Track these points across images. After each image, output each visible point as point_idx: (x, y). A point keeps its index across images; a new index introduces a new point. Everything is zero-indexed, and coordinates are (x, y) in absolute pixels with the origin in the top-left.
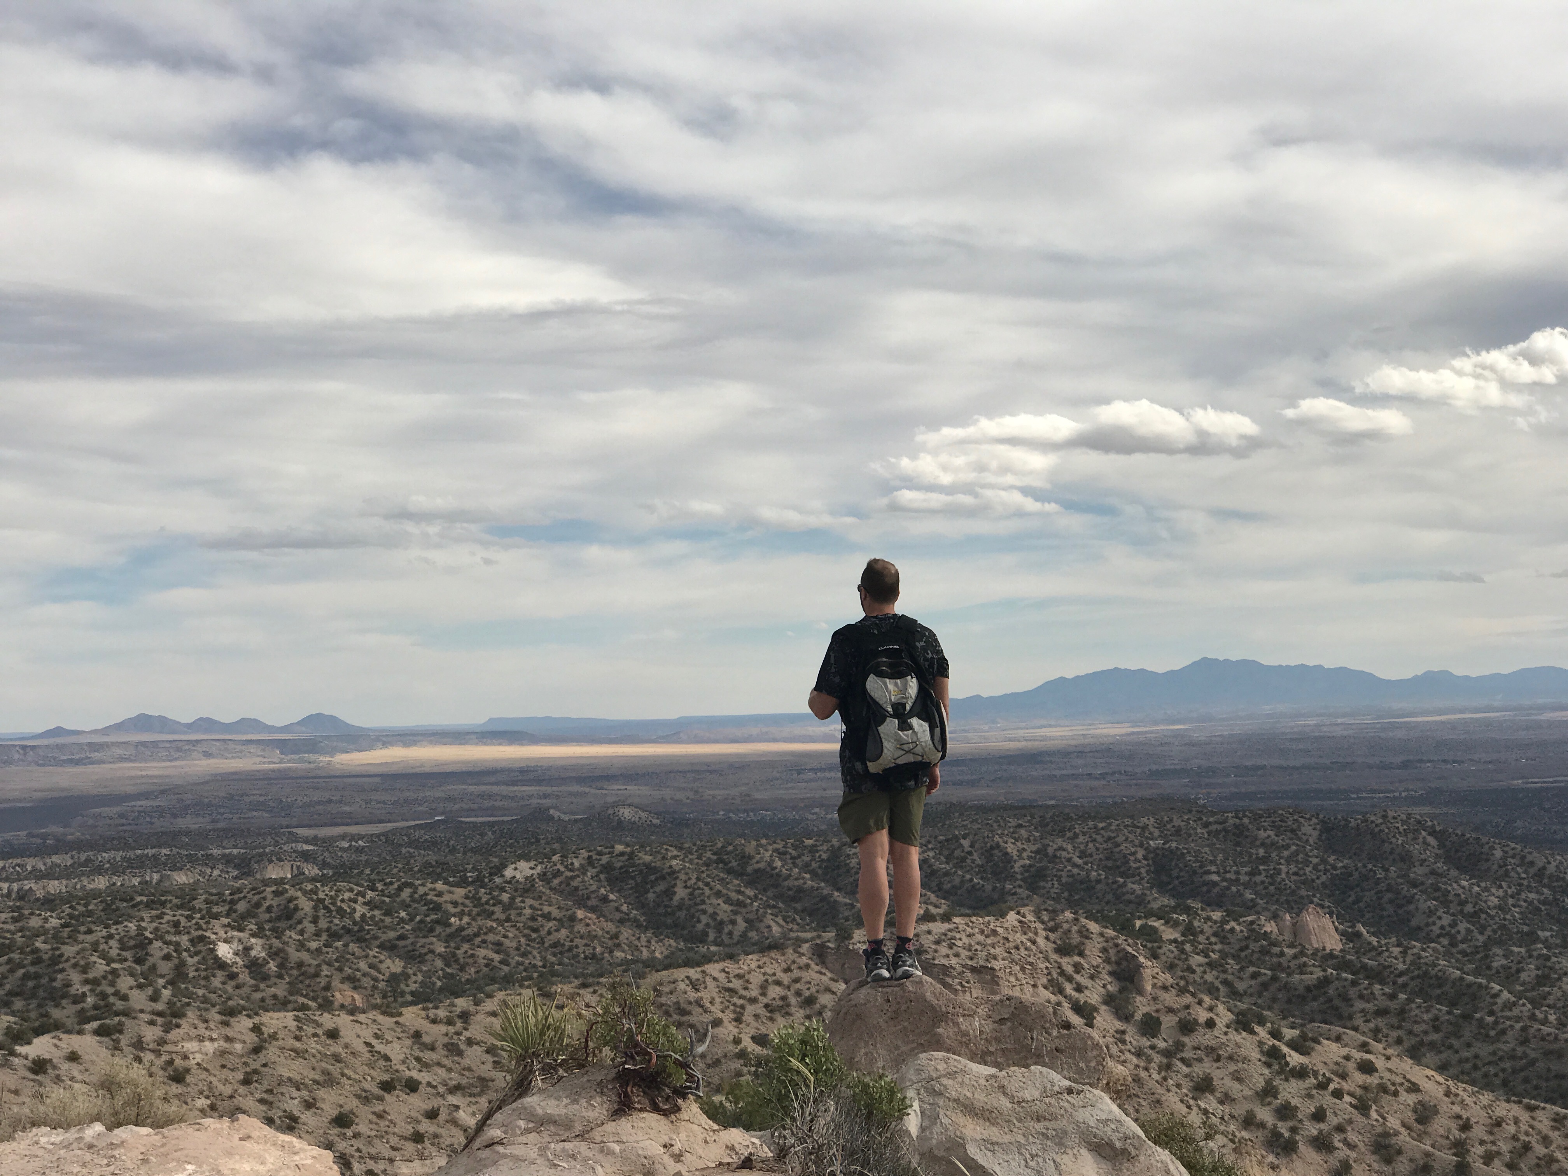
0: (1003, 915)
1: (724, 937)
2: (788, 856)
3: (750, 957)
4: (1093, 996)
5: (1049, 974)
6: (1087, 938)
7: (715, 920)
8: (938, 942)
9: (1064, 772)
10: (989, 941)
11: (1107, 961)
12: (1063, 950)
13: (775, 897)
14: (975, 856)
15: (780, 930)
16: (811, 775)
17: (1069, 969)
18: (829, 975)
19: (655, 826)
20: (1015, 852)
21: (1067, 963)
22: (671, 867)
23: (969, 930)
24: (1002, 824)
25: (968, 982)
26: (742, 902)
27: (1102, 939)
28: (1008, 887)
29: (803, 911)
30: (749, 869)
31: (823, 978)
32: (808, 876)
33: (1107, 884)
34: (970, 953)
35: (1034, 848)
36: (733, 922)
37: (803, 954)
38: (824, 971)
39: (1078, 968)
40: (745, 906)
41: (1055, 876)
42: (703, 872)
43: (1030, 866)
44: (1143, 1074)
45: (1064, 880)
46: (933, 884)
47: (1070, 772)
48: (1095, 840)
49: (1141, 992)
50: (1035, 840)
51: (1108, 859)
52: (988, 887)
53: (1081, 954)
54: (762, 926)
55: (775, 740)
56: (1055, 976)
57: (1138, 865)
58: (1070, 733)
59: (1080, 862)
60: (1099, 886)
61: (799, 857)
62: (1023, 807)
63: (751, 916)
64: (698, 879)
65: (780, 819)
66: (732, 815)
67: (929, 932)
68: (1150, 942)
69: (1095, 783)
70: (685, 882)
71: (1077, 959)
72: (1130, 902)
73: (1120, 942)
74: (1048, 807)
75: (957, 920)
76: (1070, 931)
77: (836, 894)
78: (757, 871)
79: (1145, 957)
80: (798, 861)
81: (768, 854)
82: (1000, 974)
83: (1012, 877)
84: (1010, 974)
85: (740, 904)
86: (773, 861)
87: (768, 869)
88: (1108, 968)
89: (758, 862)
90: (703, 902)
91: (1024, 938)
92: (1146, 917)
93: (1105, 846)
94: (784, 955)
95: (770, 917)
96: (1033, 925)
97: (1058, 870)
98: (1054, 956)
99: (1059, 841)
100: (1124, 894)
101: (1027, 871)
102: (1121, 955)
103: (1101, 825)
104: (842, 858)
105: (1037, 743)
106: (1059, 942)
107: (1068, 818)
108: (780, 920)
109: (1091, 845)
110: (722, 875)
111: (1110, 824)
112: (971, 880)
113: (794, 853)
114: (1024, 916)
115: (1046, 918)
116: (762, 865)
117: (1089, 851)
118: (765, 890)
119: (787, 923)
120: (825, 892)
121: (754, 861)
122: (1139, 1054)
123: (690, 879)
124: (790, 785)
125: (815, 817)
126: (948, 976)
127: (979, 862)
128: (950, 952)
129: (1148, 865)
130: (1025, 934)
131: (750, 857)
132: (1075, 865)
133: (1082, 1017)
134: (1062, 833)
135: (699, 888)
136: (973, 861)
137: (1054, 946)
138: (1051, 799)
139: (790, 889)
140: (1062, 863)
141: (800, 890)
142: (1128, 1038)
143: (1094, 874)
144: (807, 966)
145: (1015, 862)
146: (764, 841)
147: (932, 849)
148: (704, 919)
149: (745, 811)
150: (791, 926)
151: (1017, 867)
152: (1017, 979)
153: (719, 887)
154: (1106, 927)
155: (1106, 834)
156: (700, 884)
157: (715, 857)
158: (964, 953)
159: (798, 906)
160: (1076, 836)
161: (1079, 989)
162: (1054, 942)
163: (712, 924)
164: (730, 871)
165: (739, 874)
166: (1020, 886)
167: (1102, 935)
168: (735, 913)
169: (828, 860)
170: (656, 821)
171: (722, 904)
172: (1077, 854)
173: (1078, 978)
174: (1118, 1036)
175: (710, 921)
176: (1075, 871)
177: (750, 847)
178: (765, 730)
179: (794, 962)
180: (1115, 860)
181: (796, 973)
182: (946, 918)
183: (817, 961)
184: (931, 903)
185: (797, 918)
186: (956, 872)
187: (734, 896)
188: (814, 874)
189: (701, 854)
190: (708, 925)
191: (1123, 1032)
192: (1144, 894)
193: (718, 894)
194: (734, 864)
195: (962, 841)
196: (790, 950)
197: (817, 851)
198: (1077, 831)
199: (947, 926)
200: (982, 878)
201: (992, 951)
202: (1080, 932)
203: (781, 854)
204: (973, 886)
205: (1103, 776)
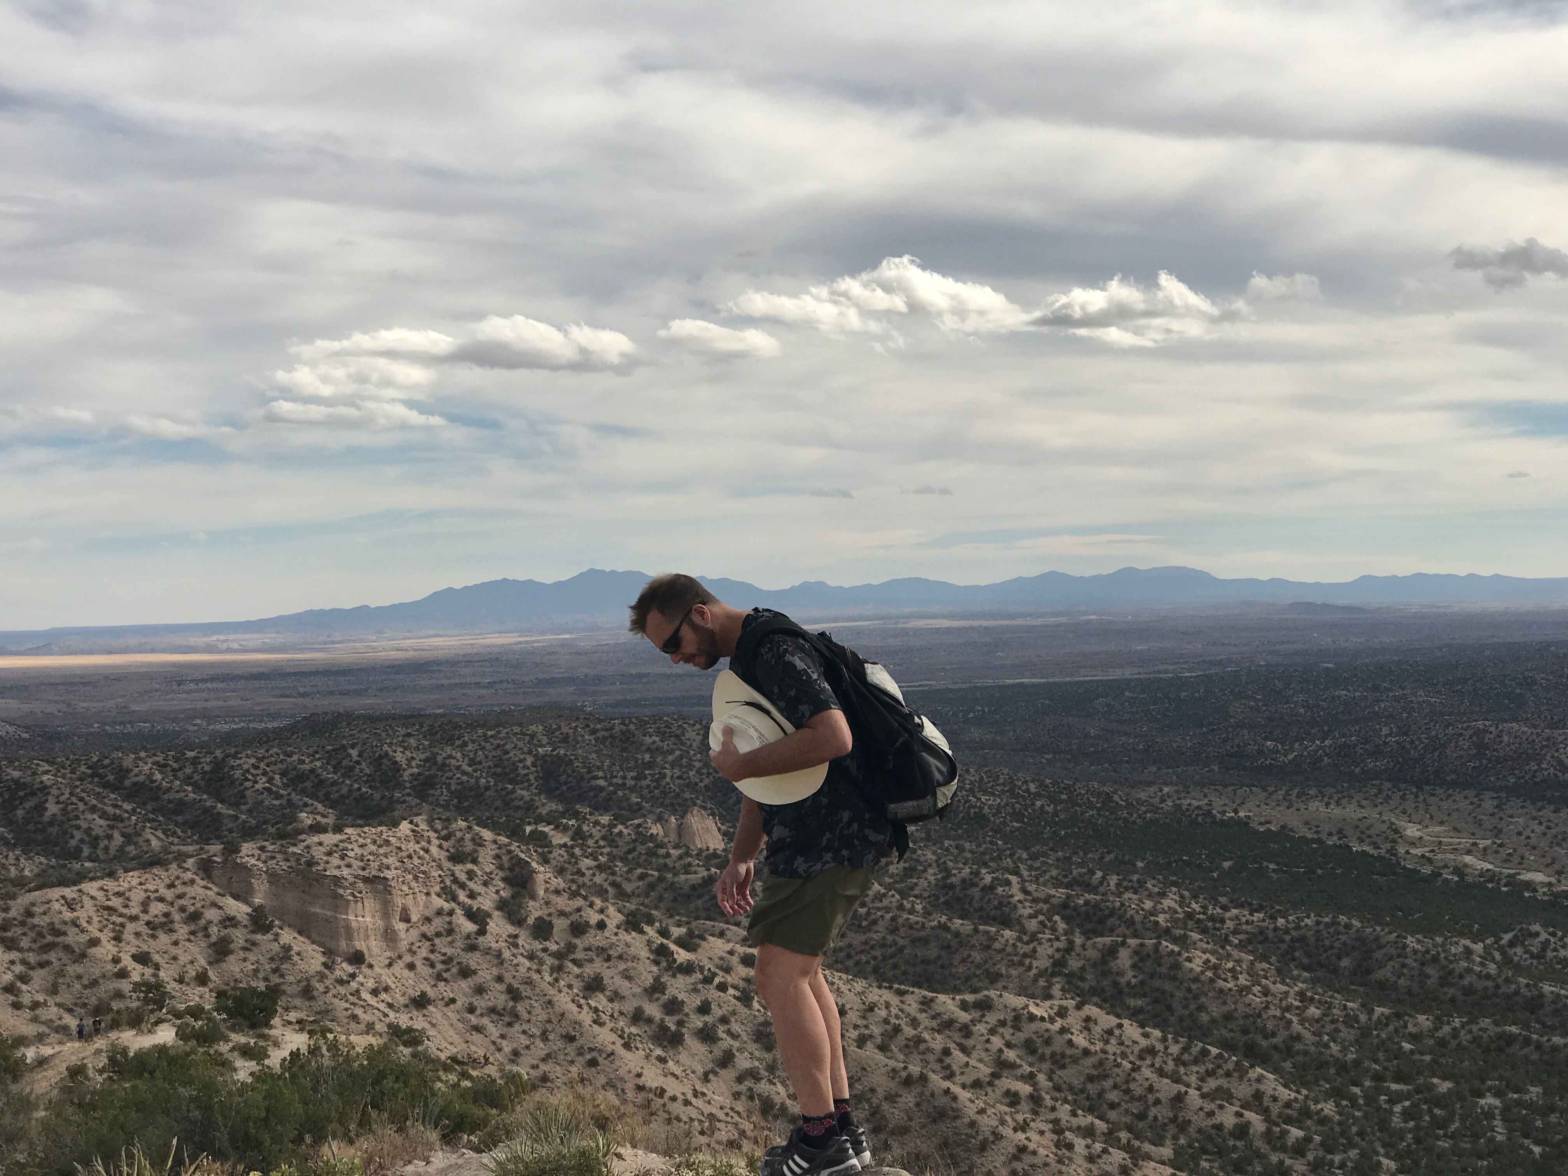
0: (396, 824)
1: (99, 852)
2: (169, 769)
3: (131, 874)
4: (486, 902)
5: (442, 882)
6: (481, 845)
7: (89, 835)
8: (329, 854)
9: (453, 681)
10: (381, 851)
11: (501, 867)
12: (456, 858)
13: (154, 811)
14: (364, 765)
15: (159, 844)
16: (192, 686)
17: (463, 877)
18: (215, 889)
19: (24, 740)
20: (404, 760)
21: (460, 871)
22: (42, 782)
23: (361, 841)
24: (391, 733)
25: (360, 892)
26: (120, 816)
27: (494, 846)
28: (397, 795)
29: (184, 824)
30: (127, 783)
31: (209, 892)
32: (190, 788)
33: (496, 791)
34: (362, 864)
35: (423, 756)
36: (110, 837)
37: (188, 869)
38: (210, 885)
39: (471, 875)
40: (122, 820)
41: (445, 783)
42: (77, 787)
43: (419, 774)
44: (535, 976)
45: (453, 788)
46: (320, 794)
47: (458, 681)
48: (483, 748)
49: (533, 897)
50: (424, 749)
51: (496, 766)
52: (377, 796)
53: (475, 861)
54: (140, 839)
55: (153, 651)
56: (448, 883)
57: (526, 771)
58: (460, 642)
59: (469, 769)
60: (488, 793)
61: (180, 769)
62: (412, 716)
63: (129, 830)
64: (71, 794)
65: (159, 731)
66: (107, 728)
67: (320, 844)
68: (541, 847)
69: (484, 692)
70: (58, 797)
71: (470, 866)
72: (518, 808)
73: (513, 848)
74: (436, 716)
75: (349, 830)
76: (462, 839)
77: (219, 806)
78: (135, 784)
79: (538, 863)
80: (180, 774)
81: (146, 768)
82: (392, 884)
83: (400, 786)
84: (403, 882)
85: (118, 818)
86: (153, 774)
87: (148, 782)
88: (501, 874)
89: (136, 776)
90: (77, 818)
91: (417, 847)
92: (536, 823)
93: (493, 753)
94: (167, 871)
95: (148, 830)
96: (426, 834)
97: (447, 778)
98: (447, 865)
99: (448, 750)
100: (513, 800)
101: (416, 780)
102: (514, 861)
103: (490, 733)
104: (226, 770)
105: (424, 653)
106: (452, 850)
107: (457, 726)
108: (159, 833)
109: (480, 753)
110: (97, 790)
111: (499, 732)
112: (359, 789)
113: (175, 765)
114: (417, 825)
115: (439, 827)
116: (141, 778)
117: (478, 759)
118: (144, 804)
119: (167, 836)
120: (208, 804)
121: (132, 774)
122: (531, 957)
123: (63, 794)
124: (169, 697)
125: (196, 728)
126: (340, 887)
127: (367, 771)
128: (342, 863)
129: (537, 772)
130: (418, 843)
131: (129, 771)
132: (464, 773)
133: (476, 923)
134: (450, 741)
135: (72, 804)
136: (361, 770)
137: (447, 854)
138: (439, 707)
139: (170, 802)
140: (450, 770)
141: (181, 803)
142: (520, 942)
143: (483, 781)
144: (192, 882)
145: (404, 770)
146: (143, 754)
147: (319, 759)
148: (78, 835)
149: (122, 723)
150: (171, 839)
151: (406, 775)
152: (410, 888)
153: (94, 802)
154: (499, 835)
155: (495, 742)
156: (74, 799)
157: (89, 771)
158: (356, 864)
159: (180, 819)
160: (465, 744)
161: (472, 895)
162: (448, 851)
163: (87, 839)
164: (106, 785)
165: (115, 788)
166: (409, 795)
167: (495, 842)
168: (111, 827)
169: (211, 772)
170: (26, 736)
171: (98, 819)
172: (466, 761)
173: (471, 884)
174: (511, 940)
175: (85, 837)
176: (465, 778)
177: (128, 761)
178: (143, 640)
179: (178, 878)
180: (505, 767)
181: (180, 889)
182: (338, 829)
183: (203, 875)
184: (319, 813)
185: (179, 831)
186: (343, 782)
187: (110, 810)
188: (196, 787)
189: (75, 769)
190: (82, 841)
191: (516, 936)
192: (532, 800)
193: (93, 809)
194: (111, 778)
195: (351, 751)
196: (174, 866)
197: (200, 763)
198: (466, 739)
199: (338, 837)
200: (370, 787)
201: (385, 861)
202: (473, 840)
203: (161, 767)
204: (362, 795)
205: (490, 685)
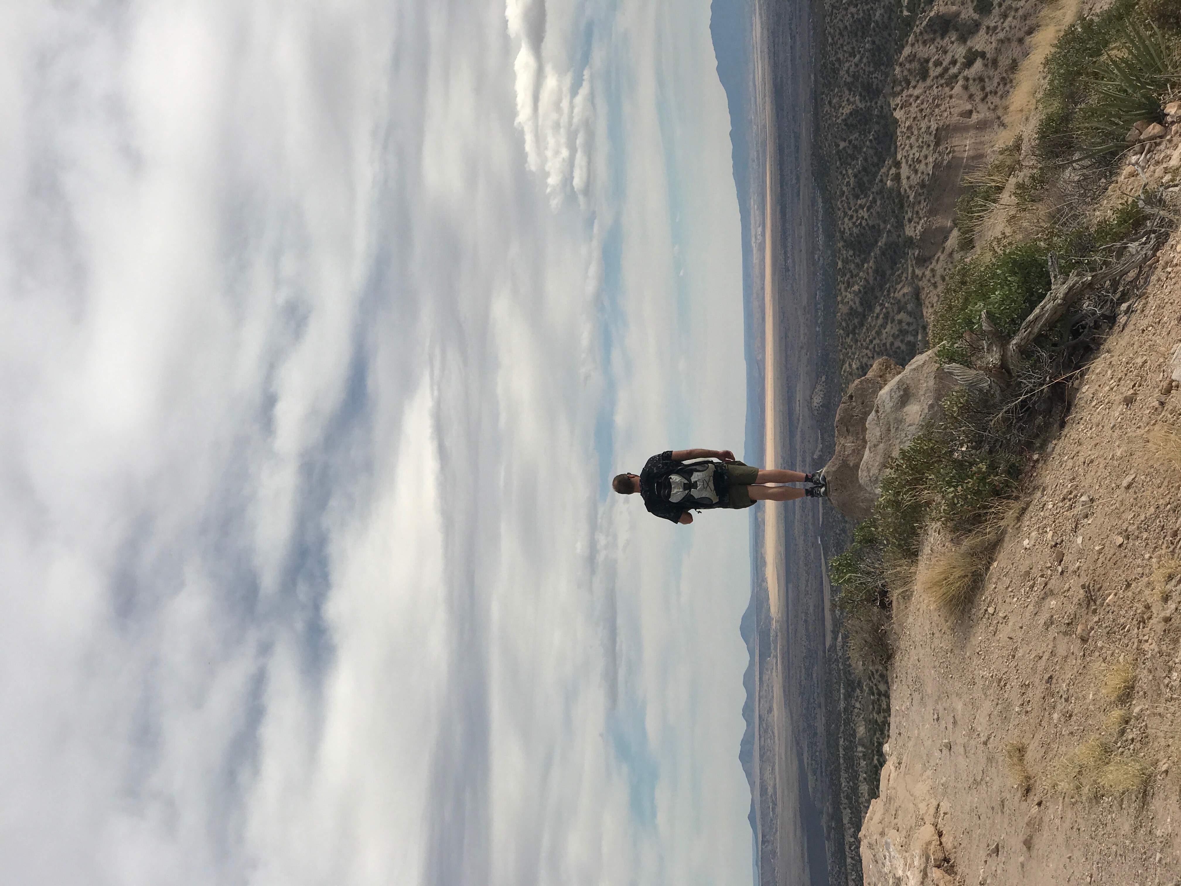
0: (896, 121)
1: (911, 329)
2: (851, 280)
3: (925, 313)
4: (960, 51)
5: (942, 86)
6: (915, 56)
7: (898, 336)
8: (916, 171)
9: (790, 66)
10: (916, 132)
11: (933, 40)
12: (924, 75)
13: (882, 289)
14: (852, 137)
15: (906, 287)
17: (939, 70)
18: (939, 254)
20: (850, 107)
21: (934, 72)
22: (857, 369)
23: (907, 148)
24: (828, 116)
25: (947, 148)
26: (884, 315)
27: (916, 45)
28: (876, 112)
29: (892, 269)
30: (860, 310)
31: (941, 258)
32: (866, 265)
33: (876, 35)
34: (925, 147)
35: (847, 92)
36: (900, 322)
37: (923, 274)
38: (936, 258)
39: (938, 63)
40: (888, 313)
41: (868, 76)
42: (862, 345)
43: (860, 95)
44: (1021, 12)
45: (872, 69)
46: (874, 170)
47: (789, 62)
48: (842, 45)
49: (958, 14)
50: (841, 92)
51: (856, 35)
52: (876, 127)
53: (927, 61)
54: (903, 300)
56: (943, 81)
57: (861, 12)
58: (760, 62)
59: (858, 57)
60: (877, 42)
61: (851, 272)
62: (816, 100)
63: (896, 308)
64: (867, 348)
67: (908, 178)
68: (920, 5)
70: (869, 358)
71: (931, 64)
72: (890, 18)
73: (918, 31)
75: (899, 157)
76: (909, 70)
77: (880, 244)
78: (861, 304)
79: (931, 11)
80: (855, 272)
81: (849, 296)
82: (941, 124)
83: (869, 109)
84: (941, 116)
85: (886, 317)
86: (854, 291)
87: (860, 295)
88: (938, 40)
89: (855, 304)
90: (885, 345)
91: (914, 105)
92: (902, 6)
93: (846, 38)
94: (923, 288)
95: (896, 295)
96: (904, 98)
97: (864, 74)
98: (929, 82)
99: (842, 73)
100: (883, 22)
101: (865, 97)
102: (928, 30)
103: (830, 40)
104: (853, 239)
105: (767, 88)
106: (918, 78)
107: (824, 66)
108: (899, 287)
109: (845, 48)
110: (864, 330)
111: (830, 33)
112: (871, 141)
113: (848, 276)
114: (897, 105)
115: (899, 88)
116: (857, 301)
117: (850, 50)
118: (876, 298)
119: (901, 281)
120: (878, 252)
121: (853, 306)
122: (1005, 16)
123: (867, 354)
126: (942, 163)
127: (857, 135)
128: (924, 162)
129: (862, 3)
130: (911, 104)
131: (851, 308)
132: (861, 58)
133: (975, 60)
134: (835, 71)
135: (874, 348)
136: (856, 139)
137: (920, 81)
138: (810, 78)
139: (875, 279)
140: (858, 71)
141: (876, 271)
142: (993, 24)
143: (867, 45)
144: (933, 270)
145: (857, 107)
146: (839, 298)
147: (846, 171)
148: (897, 343)
149: (816, 311)
150: (903, 278)
151: (861, 105)
152: (946, 111)
153: (873, 332)
154: (907, 41)
155: (837, 36)
156: (871, 347)
157: (851, 336)
158: (925, 151)
159: (889, 272)
160: (838, 60)
161: (954, 62)
162: (918, 82)
163: (901, 337)
164: (862, 325)
165: (864, 317)
166: (876, 103)
167: (913, 45)
168: (893, 321)
169: (854, 250)
171: (886, 330)
172: (852, 59)
173: (945, 64)
174: (991, 32)
175: (899, 340)
176: (865, 60)
177: (844, 309)
179: (929, 281)
180: (858, 29)
181: (938, 279)
182: (898, 165)
183: (928, 263)
184: (888, 171)
185: (897, 273)
186: (865, 153)
187: (880, 321)
188: (865, 260)
189: (848, 345)
190: (902, 341)
191: (988, 28)
192: (884, 7)
193: (879, 333)
194: (856, 321)
195: (841, 147)
196: (920, 283)
197: (847, 258)
198: (834, 59)
199: (904, 165)
200: (870, 133)
201: (923, 130)
202: (910, 62)
203: (849, 285)
204: (875, 139)
